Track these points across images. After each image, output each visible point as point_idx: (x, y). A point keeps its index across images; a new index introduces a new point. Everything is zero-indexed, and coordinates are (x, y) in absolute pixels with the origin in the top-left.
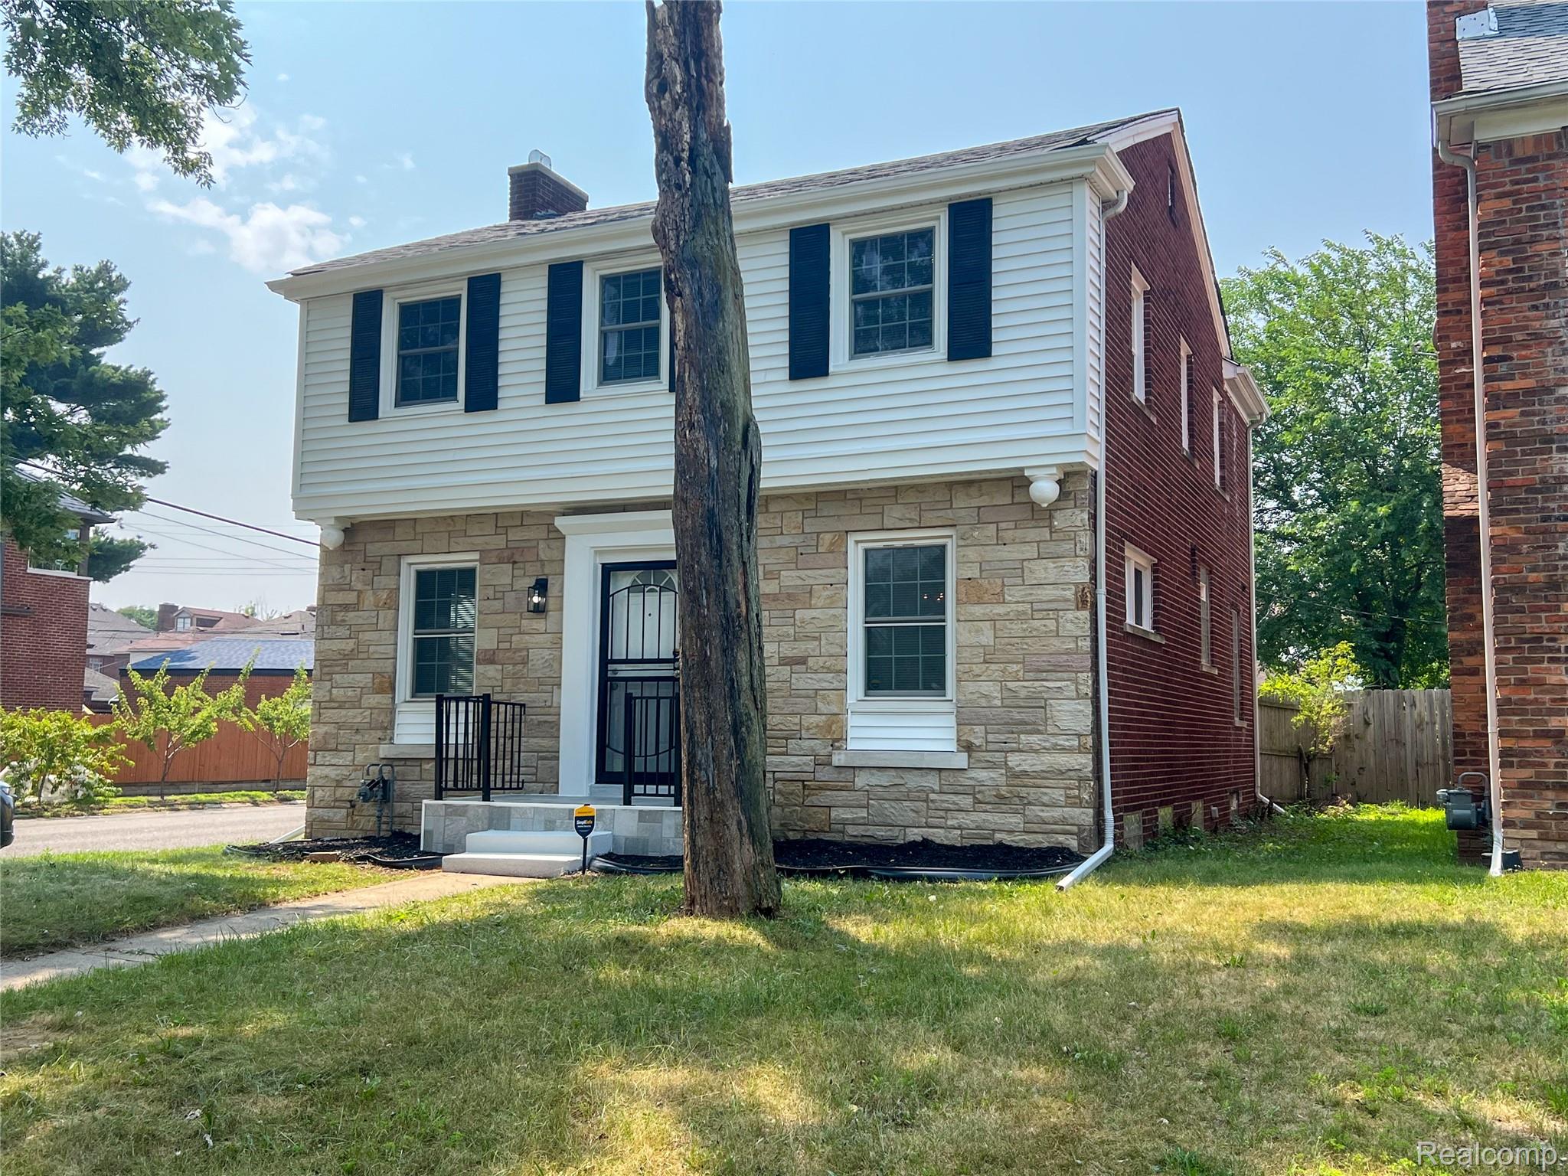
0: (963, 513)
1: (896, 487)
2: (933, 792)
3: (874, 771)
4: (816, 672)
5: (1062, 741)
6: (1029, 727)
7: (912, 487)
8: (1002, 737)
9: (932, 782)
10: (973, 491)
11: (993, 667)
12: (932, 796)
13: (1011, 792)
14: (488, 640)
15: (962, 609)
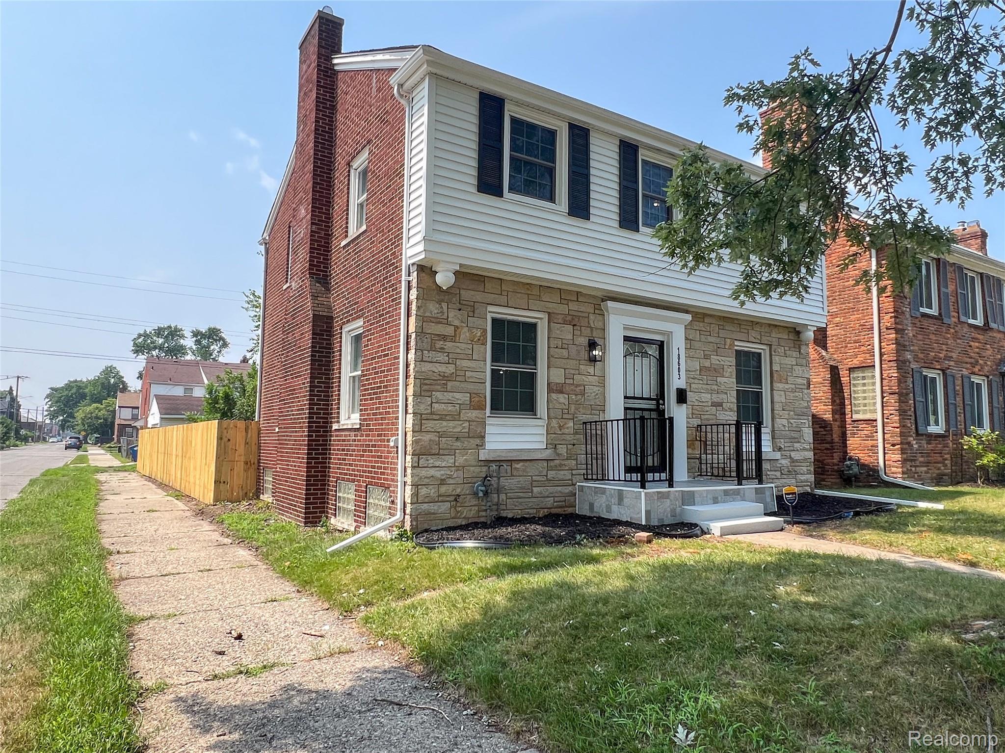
0: (774, 339)
1: (752, 322)
2: (768, 471)
6: (796, 440)
8: (789, 445)
9: (768, 466)
11: (785, 412)
13: (793, 470)
14: (558, 376)
15: (775, 384)
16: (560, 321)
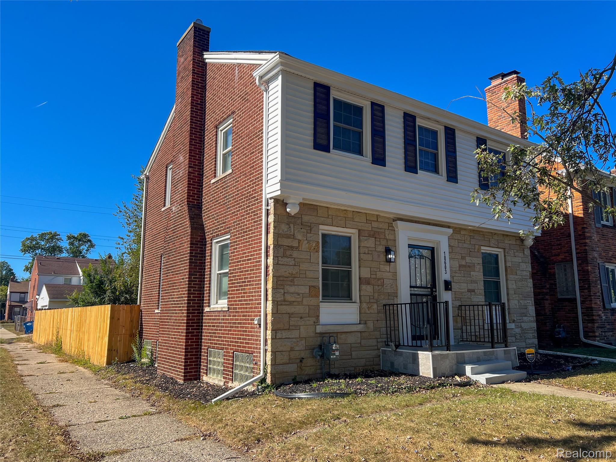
1: (492, 233)
4: (478, 295)
5: (530, 319)
6: (525, 315)
8: (520, 318)
10: (508, 238)
11: (516, 295)
13: (523, 335)
14: (366, 273)
15: (508, 276)
16: (366, 235)
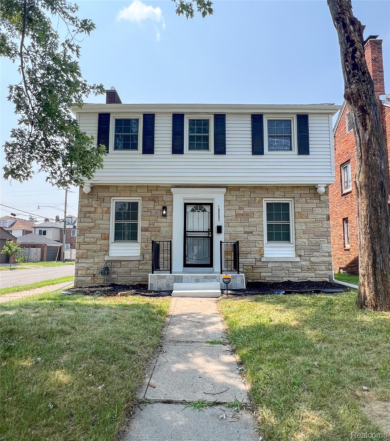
0: (296, 194)
1: (278, 187)
2: (290, 268)
3: (273, 263)
4: (256, 236)
5: (324, 254)
6: (316, 251)
7: (282, 187)
8: (309, 253)
9: (290, 265)
10: (299, 189)
11: (306, 235)
12: (290, 269)
13: (311, 267)
14: (146, 224)
16: (148, 200)
